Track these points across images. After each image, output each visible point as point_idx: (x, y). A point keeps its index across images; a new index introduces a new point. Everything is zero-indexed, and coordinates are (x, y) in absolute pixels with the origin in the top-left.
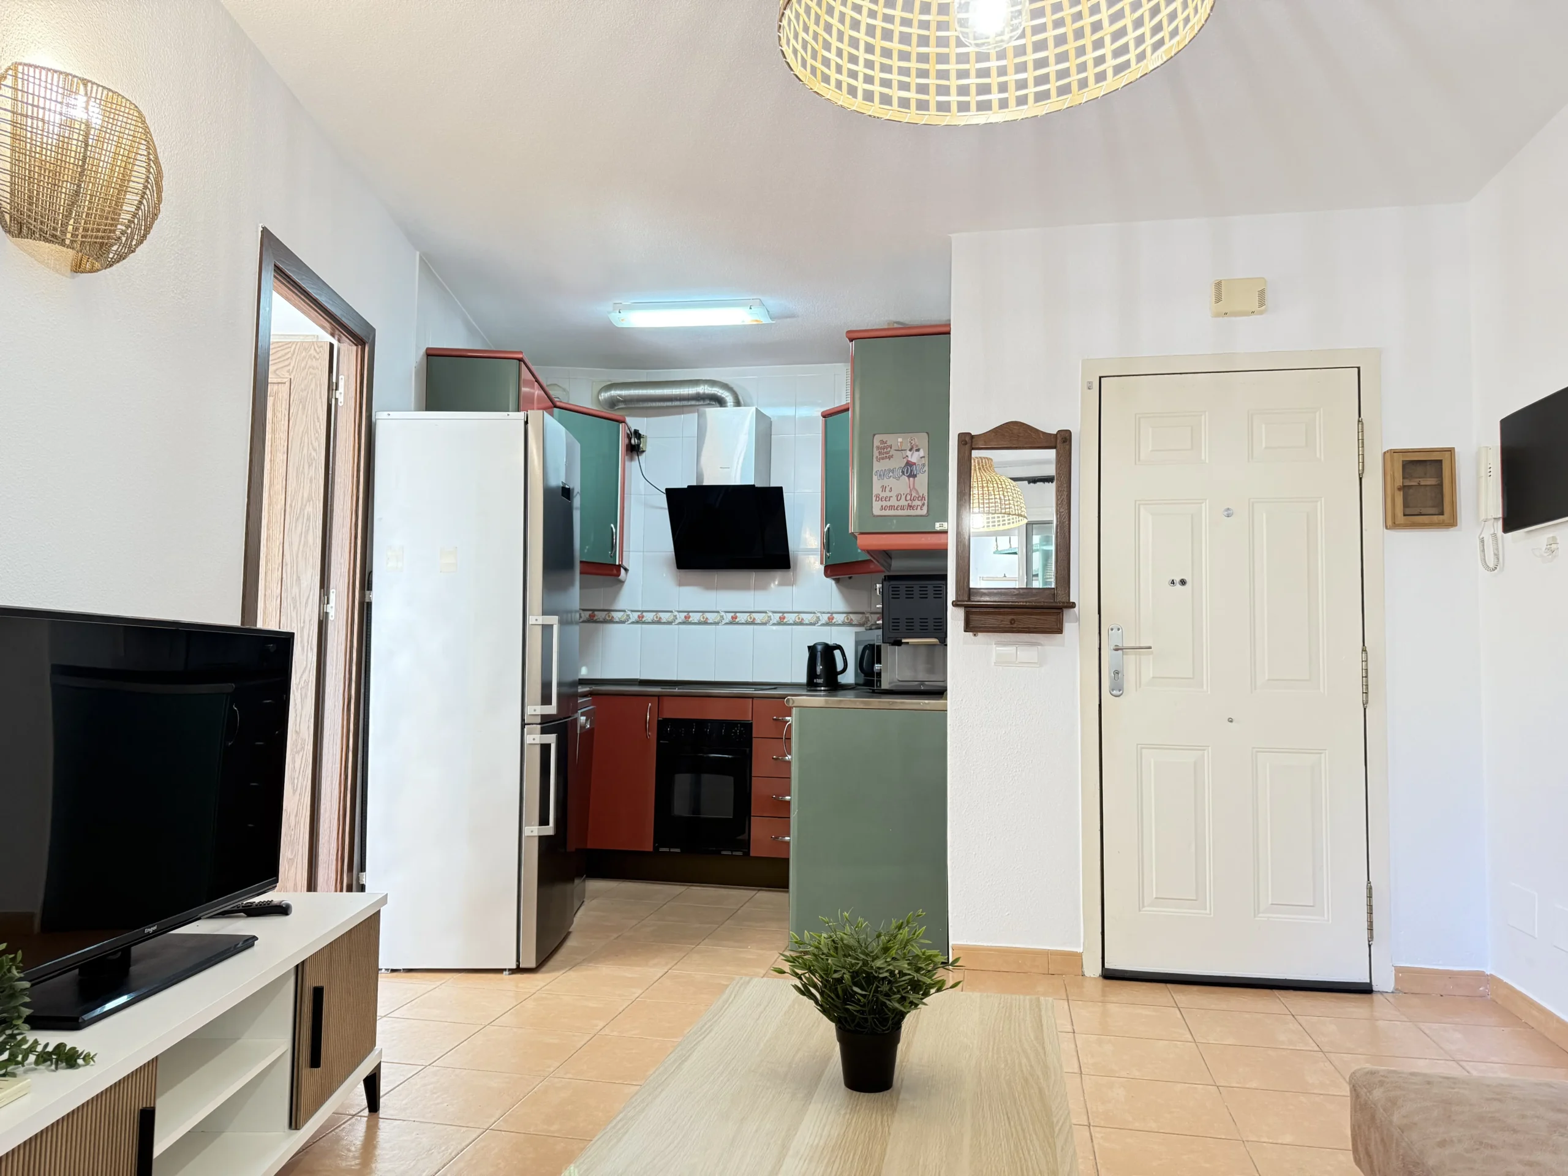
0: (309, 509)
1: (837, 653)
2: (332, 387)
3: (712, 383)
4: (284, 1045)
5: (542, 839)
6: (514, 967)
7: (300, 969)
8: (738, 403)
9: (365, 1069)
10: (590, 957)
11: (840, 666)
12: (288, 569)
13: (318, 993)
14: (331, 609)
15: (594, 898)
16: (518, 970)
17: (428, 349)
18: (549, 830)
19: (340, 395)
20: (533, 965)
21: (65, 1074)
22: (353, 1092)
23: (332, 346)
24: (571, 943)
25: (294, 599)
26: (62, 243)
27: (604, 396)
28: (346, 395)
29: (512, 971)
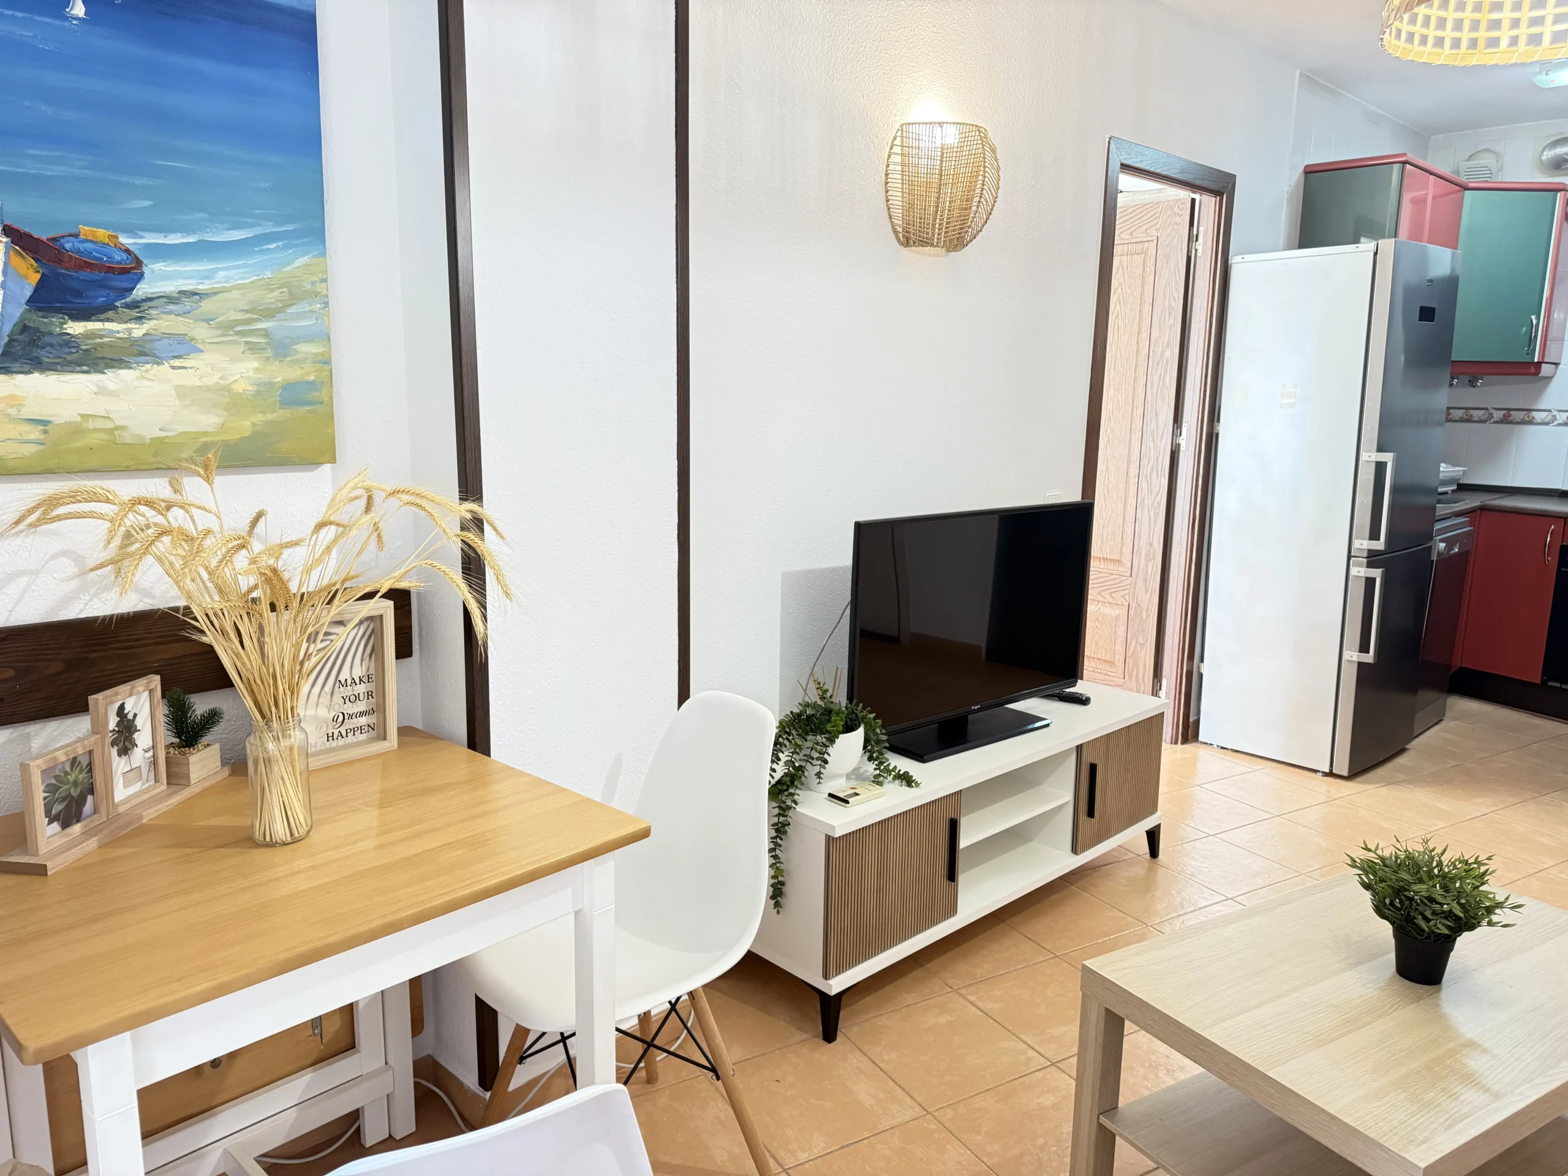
0: (1168, 354)
2: (1192, 238)
4: (1068, 796)
5: (1361, 666)
6: (1327, 770)
7: (1079, 748)
9: (1149, 823)
10: (1414, 779)
12: (1149, 406)
13: (1093, 768)
14: (1183, 441)
16: (1331, 774)
17: (1307, 166)
18: (1369, 658)
19: (1199, 246)
20: (1345, 773)
23: (1193, 201)
25: (1152, 433)
26: (932, 245)
27: (1548, 155)
28: (1204, 248)
29: (1325, 774)
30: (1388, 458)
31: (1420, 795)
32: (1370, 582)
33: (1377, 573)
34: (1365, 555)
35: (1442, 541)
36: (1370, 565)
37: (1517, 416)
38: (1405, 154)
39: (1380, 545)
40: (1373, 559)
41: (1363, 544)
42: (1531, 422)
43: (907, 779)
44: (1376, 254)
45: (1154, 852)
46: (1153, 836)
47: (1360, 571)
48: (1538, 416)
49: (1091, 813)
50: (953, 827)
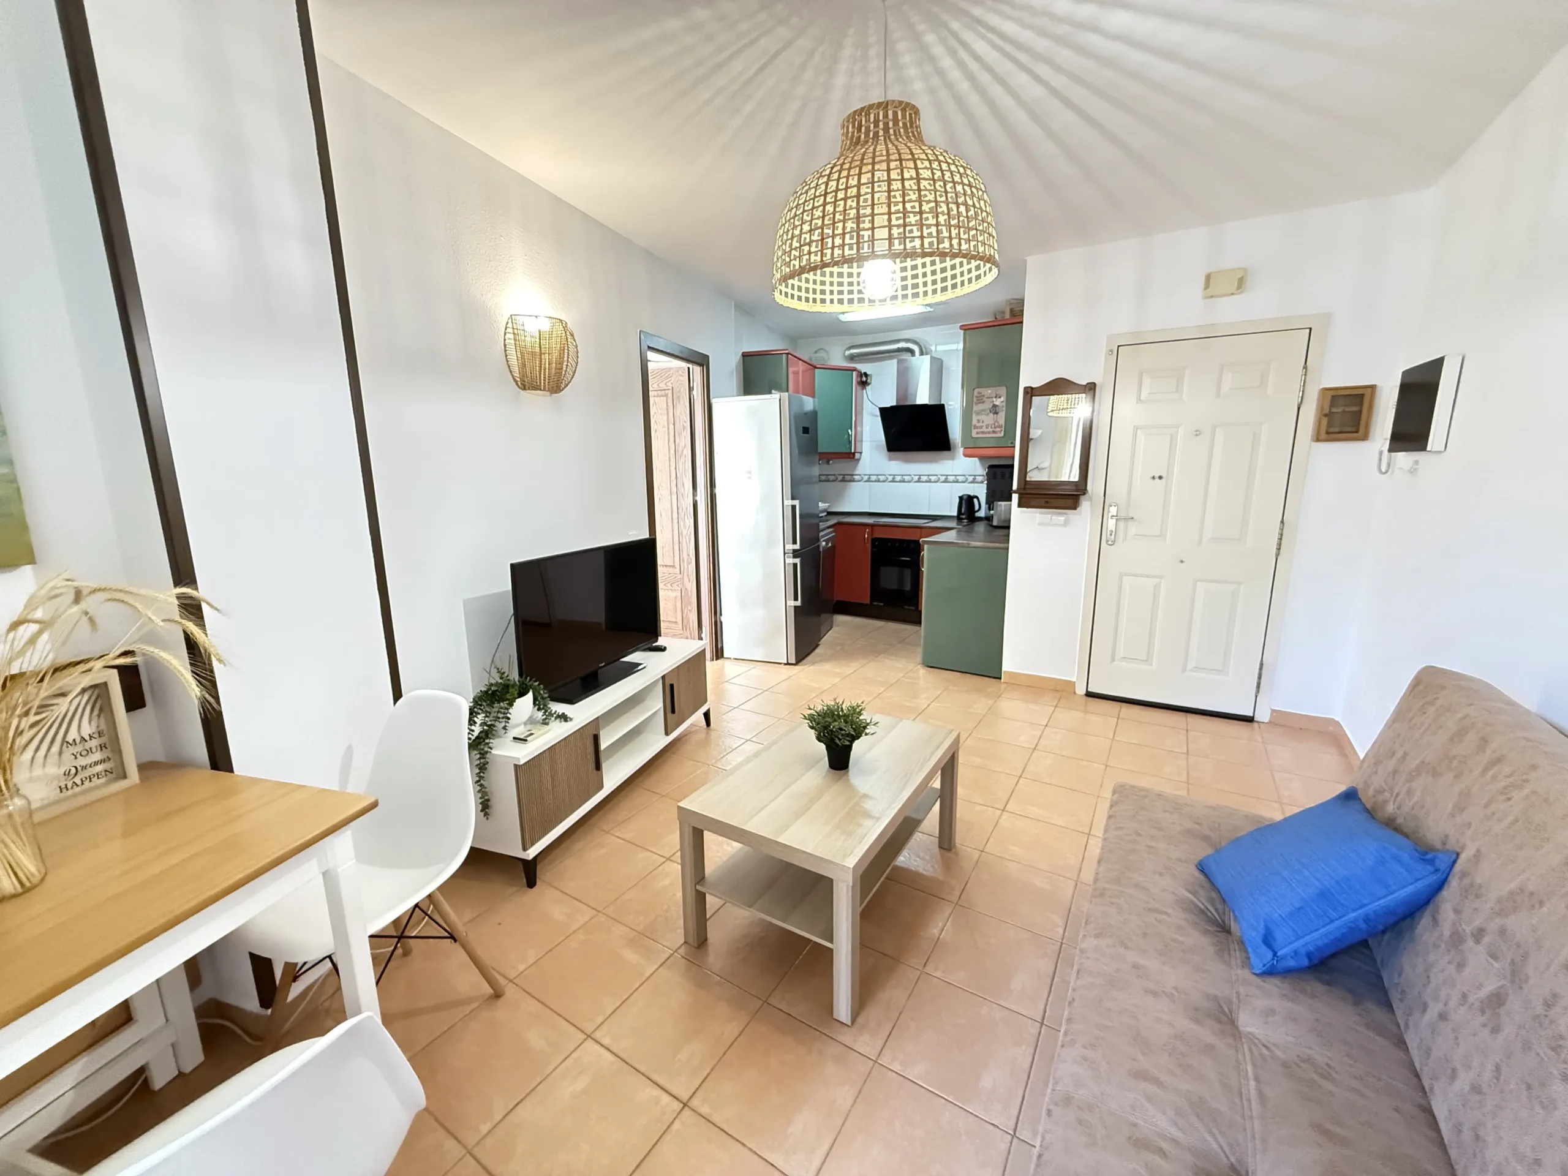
0: (685, 452)
1: (975, 500)
2: (691, 389)
3: (907, 340)
4: (660, 705)
5: (796, 607)
6: (786, 662)
7: (663, 677)
8: (922, 353)
9: (704, 709)
10: (825, 659)
11: (977, 508)
12: (679, 480)
13: (672, 686)
14: (698, 498)
15: (838, 626)
16: (788, 664)
17: (743, 353)
18: (799, 603)
19: (694, 392)
20: (794, 662)
21: (563, 723)
22: (698, 717)
23: (689, 368)
24: (817, 651)
25: (682, 495)
26: (541, 390)
27: (847, 353)
28: (697, 393)
29: (785, 664)
30: (796, 503)
31: (828, 667)
32: (795, 565)
33: (798, 561)
34: (791, 552)
35: (824, 541)
36: (794, 557)
37: (848, 478)
38: (787, 350)
39: (797, 547)
40: (795, 553)
41: (790, 547)
42: (853, 481)
43: (564, 718)
44: (780, 400)
45: (708, 723)
46: (707, 715)
47: (790, 561)
48: (856, 477)
49: (673, 711)
50: (596, 739)
